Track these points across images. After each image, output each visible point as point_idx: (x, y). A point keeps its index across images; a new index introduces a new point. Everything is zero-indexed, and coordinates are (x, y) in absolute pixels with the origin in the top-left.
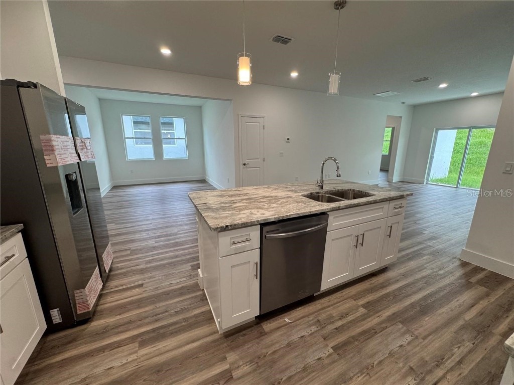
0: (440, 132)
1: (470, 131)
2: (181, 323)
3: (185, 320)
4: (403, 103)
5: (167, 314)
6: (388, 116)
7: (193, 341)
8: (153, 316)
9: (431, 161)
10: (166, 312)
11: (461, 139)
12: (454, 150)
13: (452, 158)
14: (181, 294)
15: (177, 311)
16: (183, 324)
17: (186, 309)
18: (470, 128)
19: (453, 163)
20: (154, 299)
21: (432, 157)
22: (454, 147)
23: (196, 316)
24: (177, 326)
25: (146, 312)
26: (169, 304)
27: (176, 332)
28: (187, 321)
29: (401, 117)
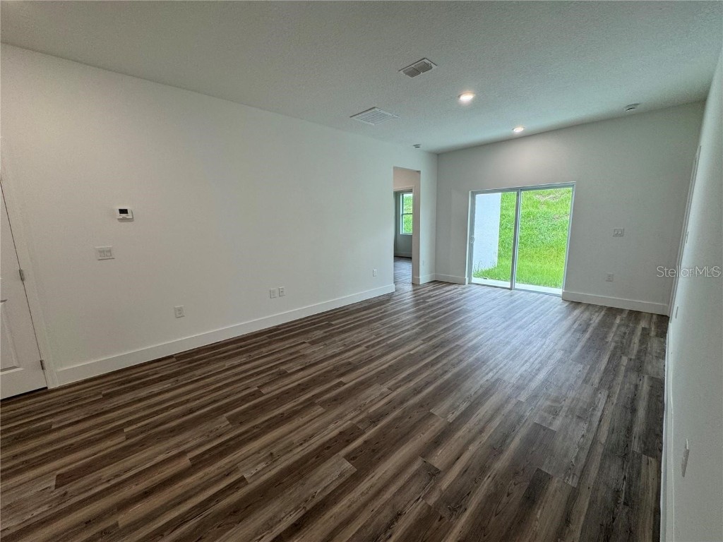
0: (478, 196)
1: (518, 195)
4: (417, 146)
6: (395, 169)
9: (471, 246)
11: (507, 209)
12: (501, 225)
13: (500, 236)
18: (519, 190)
19: (502, 244)
21: (472, 239)
22: (501, 221)
29: (419, 172)
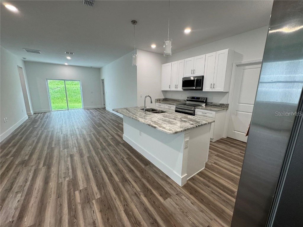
2: (211, 182)
3: (209, 181)
5: (213, 191)
7: (214, 175)
8: (220, 197)
10: (212, 192)
14: (196, 191)
15: (208, 187)
16: (211, 181)
17: (204, 184)
20: (211, 206)
23: (204, 178)
24: (214, 183)
25: (221, 204)
26: (207, 194)
27: (217, 182)
28: (209, 180)
